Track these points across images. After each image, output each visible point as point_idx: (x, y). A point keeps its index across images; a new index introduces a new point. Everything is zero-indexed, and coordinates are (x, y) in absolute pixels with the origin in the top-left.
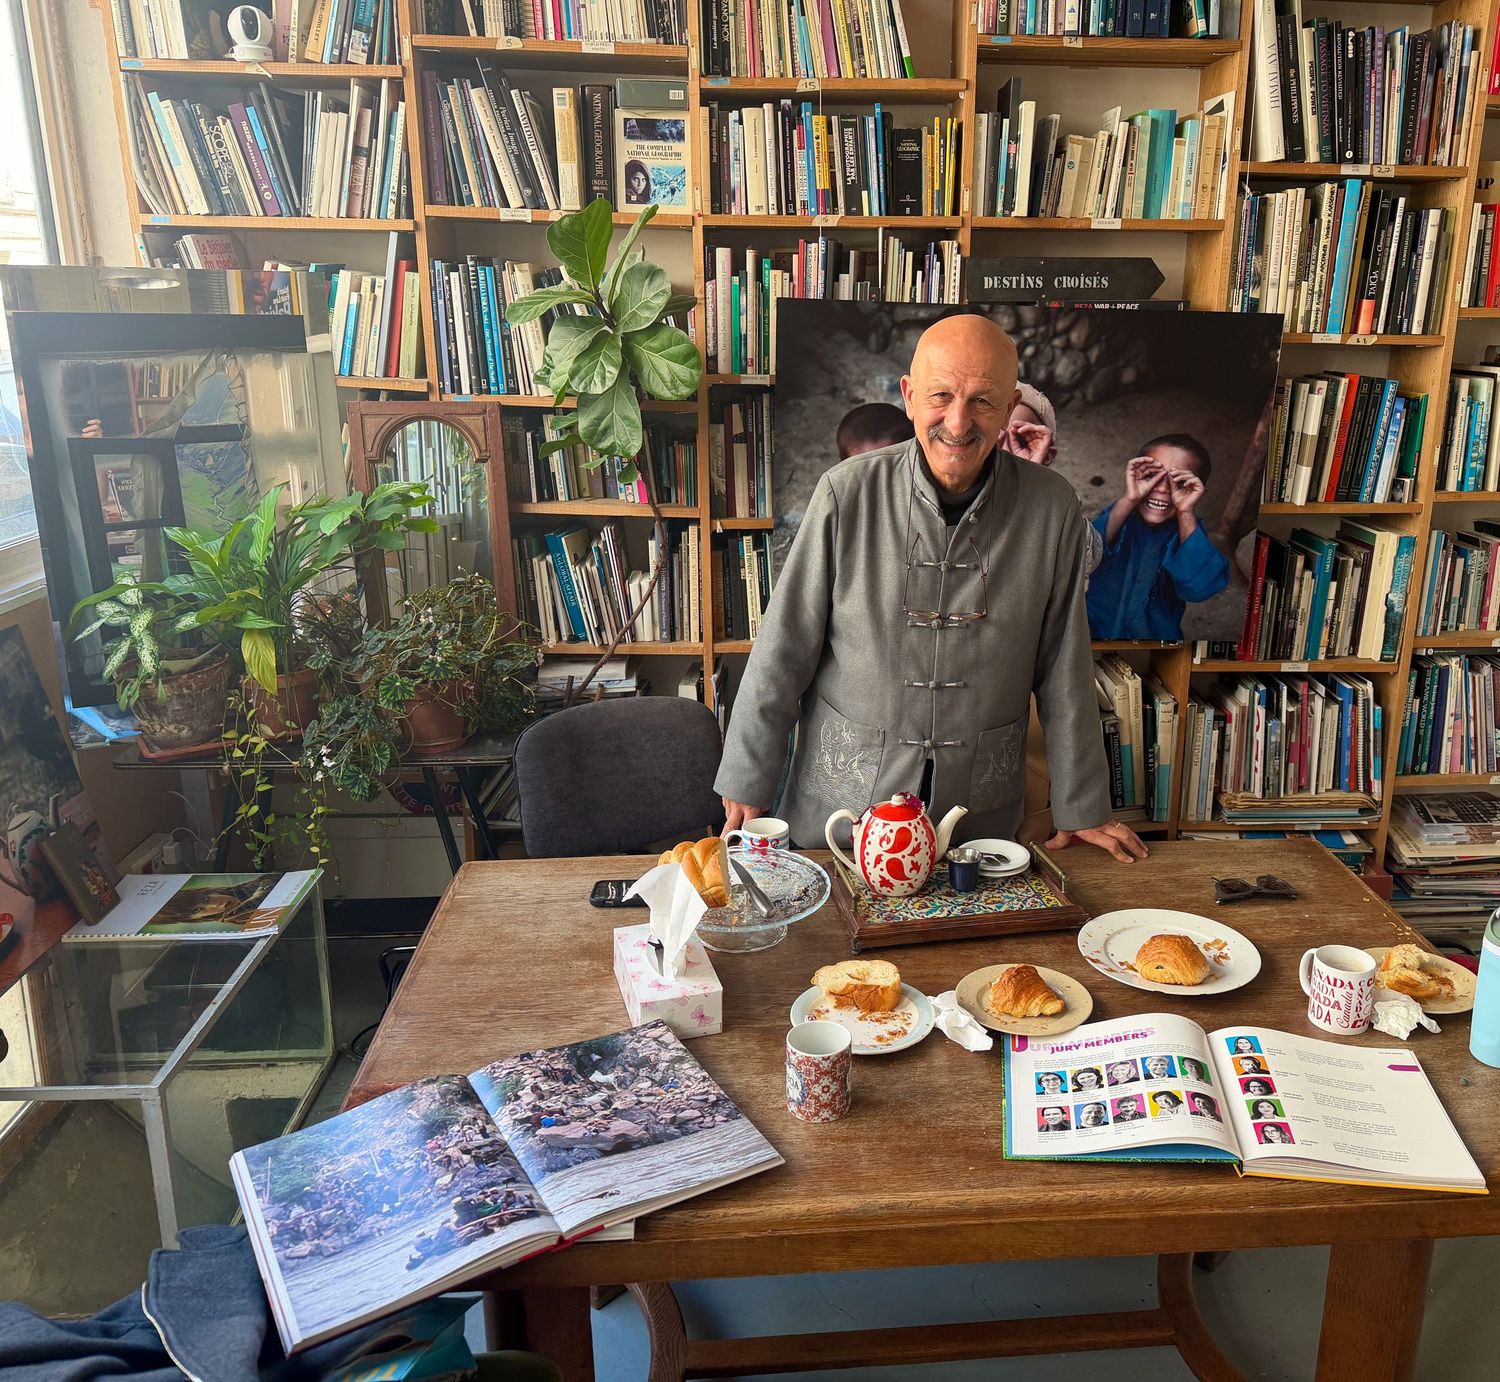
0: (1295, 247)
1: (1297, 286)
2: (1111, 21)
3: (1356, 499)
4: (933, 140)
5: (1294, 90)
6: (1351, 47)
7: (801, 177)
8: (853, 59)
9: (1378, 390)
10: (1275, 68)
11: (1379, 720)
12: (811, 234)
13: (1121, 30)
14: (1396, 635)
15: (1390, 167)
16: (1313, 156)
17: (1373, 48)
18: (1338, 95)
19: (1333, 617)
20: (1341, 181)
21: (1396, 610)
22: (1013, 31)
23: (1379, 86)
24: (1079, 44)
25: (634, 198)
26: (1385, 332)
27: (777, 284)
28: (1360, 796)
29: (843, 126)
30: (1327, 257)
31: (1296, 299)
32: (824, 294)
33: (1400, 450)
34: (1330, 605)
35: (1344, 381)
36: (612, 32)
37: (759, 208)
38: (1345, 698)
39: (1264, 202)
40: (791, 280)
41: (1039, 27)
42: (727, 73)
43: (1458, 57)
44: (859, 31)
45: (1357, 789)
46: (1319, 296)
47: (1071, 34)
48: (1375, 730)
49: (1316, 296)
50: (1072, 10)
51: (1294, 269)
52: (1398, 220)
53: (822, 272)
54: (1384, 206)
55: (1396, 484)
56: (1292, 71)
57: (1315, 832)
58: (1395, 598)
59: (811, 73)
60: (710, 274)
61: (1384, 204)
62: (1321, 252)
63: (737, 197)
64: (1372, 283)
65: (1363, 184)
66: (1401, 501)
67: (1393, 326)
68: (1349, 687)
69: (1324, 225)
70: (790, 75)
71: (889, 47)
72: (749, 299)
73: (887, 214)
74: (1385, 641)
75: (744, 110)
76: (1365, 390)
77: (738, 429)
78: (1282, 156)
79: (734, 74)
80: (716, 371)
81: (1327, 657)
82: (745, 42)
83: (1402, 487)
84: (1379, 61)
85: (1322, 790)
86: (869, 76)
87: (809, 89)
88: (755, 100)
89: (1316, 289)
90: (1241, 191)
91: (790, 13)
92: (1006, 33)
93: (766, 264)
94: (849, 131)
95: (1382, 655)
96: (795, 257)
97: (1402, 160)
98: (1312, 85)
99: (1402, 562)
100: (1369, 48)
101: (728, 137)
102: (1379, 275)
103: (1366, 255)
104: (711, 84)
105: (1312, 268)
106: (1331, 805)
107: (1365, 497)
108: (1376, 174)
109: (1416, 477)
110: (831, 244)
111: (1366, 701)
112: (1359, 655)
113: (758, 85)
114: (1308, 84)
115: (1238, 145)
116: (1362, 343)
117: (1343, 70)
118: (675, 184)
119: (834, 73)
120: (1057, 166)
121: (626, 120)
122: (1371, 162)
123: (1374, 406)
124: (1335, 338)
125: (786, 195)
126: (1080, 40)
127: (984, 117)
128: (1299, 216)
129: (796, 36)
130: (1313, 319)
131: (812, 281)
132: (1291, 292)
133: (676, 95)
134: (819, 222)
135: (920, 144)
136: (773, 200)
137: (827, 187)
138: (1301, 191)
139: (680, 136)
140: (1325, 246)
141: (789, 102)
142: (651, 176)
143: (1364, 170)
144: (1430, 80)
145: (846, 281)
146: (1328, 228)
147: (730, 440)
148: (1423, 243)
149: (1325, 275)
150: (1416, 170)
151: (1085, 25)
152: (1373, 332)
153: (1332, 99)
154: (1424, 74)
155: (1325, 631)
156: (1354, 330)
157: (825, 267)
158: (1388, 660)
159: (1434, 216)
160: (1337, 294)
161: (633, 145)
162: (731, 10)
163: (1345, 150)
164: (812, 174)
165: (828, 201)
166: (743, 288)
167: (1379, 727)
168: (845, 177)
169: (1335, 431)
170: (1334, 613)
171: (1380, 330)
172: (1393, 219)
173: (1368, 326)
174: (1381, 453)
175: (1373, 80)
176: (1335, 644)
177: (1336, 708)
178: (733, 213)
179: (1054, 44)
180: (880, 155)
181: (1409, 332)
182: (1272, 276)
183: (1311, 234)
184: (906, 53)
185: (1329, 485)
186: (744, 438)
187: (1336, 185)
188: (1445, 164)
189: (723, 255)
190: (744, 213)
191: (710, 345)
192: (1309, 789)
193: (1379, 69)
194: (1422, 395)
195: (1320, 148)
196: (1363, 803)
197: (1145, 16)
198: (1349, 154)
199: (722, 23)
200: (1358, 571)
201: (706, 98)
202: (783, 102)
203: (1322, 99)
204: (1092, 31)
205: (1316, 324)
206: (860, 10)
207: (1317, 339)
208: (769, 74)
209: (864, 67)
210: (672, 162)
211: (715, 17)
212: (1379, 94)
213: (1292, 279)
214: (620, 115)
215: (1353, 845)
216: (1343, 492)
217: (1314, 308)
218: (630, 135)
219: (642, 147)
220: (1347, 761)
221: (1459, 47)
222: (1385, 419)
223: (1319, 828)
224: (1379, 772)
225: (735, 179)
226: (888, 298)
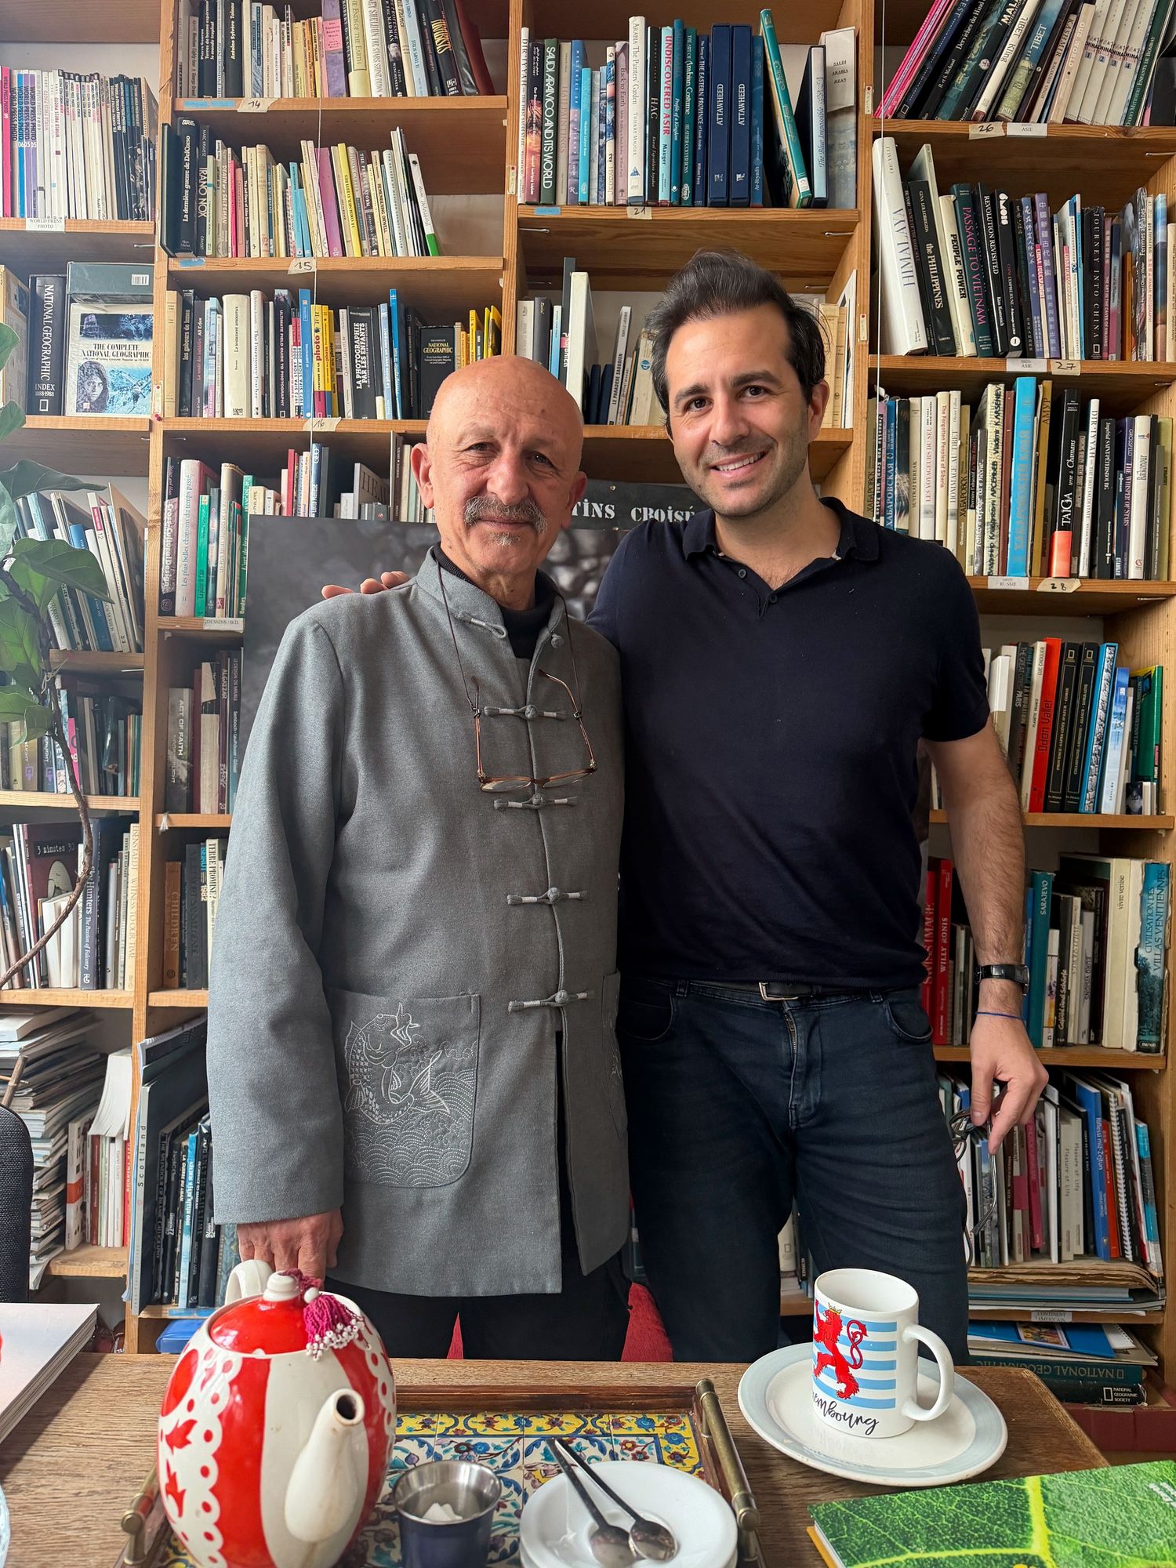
0: (953, 465)
1: (960, 515)
2: (686, 188)
3: (1075, 809)
4: (468, 339)
5: (933, 268)
6: (1004, 212)
7: (295, 377)
8: (361, 238)
9: (1090, 659)
10: (905, 236)
11: (1145, 1144)
12: (301, 442)
13: (701, 197)
14: (1156, 1011)
15: (1073, 361)
16: (966, 346)
17: (1035, 221)
18: (993, 269)
19: (1059, 982)
20: (1008, 381)
21: (1152, 972)
22: (562, 199)
23: (1047, 263)
24: (647, 214)
25: (86, 406)
26: (1091, 576)
27: (258, 500)
28: (1128, 1268)
29: (352, 320)
30: (998, 477)
31: (960, 534)
32: (317, 514)
33: (1131, 746)
34: (1053, 964)
35: (1040, 647)
36: (72, 215)
37: (237, 411)
38: (1093, 1108)
39: (906, 407)
40: (278, 500)
41: (594, 194)
42: (199, 252)
43: (1150, 232)
44: (371, 207)
45: (1123, 1257)
46: (993, 528)
47: (632, 203)
48: (1141, 1160)
49: (987, 528)
50: (636, 173)
51: (953, 493)
52: (1093, 428)
53: (314, 487)
54: (1070, 409)
55: (1132, 790)
56: (929, 247)
57: (1065, 1327)
58: (1149, 955)
59: (308, 252)
60: (172, 489)
61: (1070, 407)
62: (989, 471)
63: (210, 398)
64: (1065, 509)
65: (1039, 382)
66: (1140, 812)
67: (1101, 567)
68: (1093, 1090)
69: (991, 436)
70: (283, 254)
71: (407, 222)
72: (221, 524)
73: (404, 417)
74: (1141, 1022)
75: (225, 298)
76: (1071, 659)
77: (208, 694)
78: (923, 344)
79: (209, 252)
80: (172, 613)
81: (1056, 1044)
82: (225, 217)
83: (1140, 793)
84: (1044, 234)
85: (1066, 1255)
86: (381, 254)
87: (304, 270)
88: (241, 284)
89: (988, 519)
90: (872, 394)
91: (285, 186)
92: (554, 202)
93: (248, 479)
94: (360, 327)
95: (1139, 1042)
96: (285, 472)
97: (1088, 355)
98: (957, 262)
99: (1152, 901)
100: (1028, 219)
101: (203, 330)
102: (1073, 497)
103: (1052, 478)
104: (177, 265)
105: (979, 492)
106: (1084, 1281)
107: (1087, 804)
108: (1055, 371)
109: (1159, 780)
110: (326, 450)
111: (1122, 1113)
112: (1105, 1043)
113: (241, 265)
114: (952, 260)
115: (864, 335)
116: (1059, 590)
117: (996, 238)
118: (139, 390)
119: (337, 252)
120: (628, 366)
121: (84, 316)
122: (1047, 355)
123: (1087, 680)
124: (1021, 583)
125: (276, 398)
126: (649, 210)
127: (529, 306)
128: (954, 426)
129: (291, 213)
130: (987, 558)
131: (303, 500)
132: (952, 523)
133: (139, 279)
134: (313, 424)
135: (452, 345)
136: (257, 403)
137: (328, 388)
138: (956, 395)
139: (148, 334)
140: (994, 464)
141: (285, 292)
142: (110, 380)
143: (1038, 366)
144: (1116, 264)
145: (349, 505)
146: (997, 440)
147: (197, 709)
148: (1130, 460)
149: (997, 503)
150: (1111, 365)
151: (652, 189)
152: (1073, 575)
153: (986, 280)
154: (1107, 256)
155: (1049, 1003)
156: (1047, 572)
157: (318, 481)
158: (1148, 1050)
159: (1142, 424)
160: (1019, 525)
161: (90, 344)
162: (210, 181)
163: (1006, 336)
164: (307, 372)
165: (329, 403)
166: (214, 510)
167: (1147, 1156)
168: (354, 380)
169: (1034, 713)
170: (1060, 976)
171: (1084, 571)
172: (1084, 427)
173: (1066, 565)
174: (1104, 742)
175: (1037, 256)
176: (1066, 1024)
177: (1076, 1123)
178: (205, 416)
179: (615, 214)
180: (396, 351)
181: (1124, 575)
182: (924, 500)
183: (974, 453)
184: (429, 230)
185: (1034, 789)
186: (215, 707)
187: (1002, 386)
188: (1150, 359)
189: (189, 469)
190: (218, 415)
191: (166, 579)
192: (1048, 1254)
193: (1045, 244)
194: (1153, 669)
195: (975, 336)
196: (1135, 1280)
197: (729, 178)
198: (1015, 341)
199: (197, 195)
200: (1090, 917)
201: (176, 281)
202: (277, 292)
203: (972, 280)
204: (663, 195)
205: (991, 565)
206: (372, 182)
207: (995, 583)
208: (255, 253)
209: (376, 248)
210: (137, 364)
211: (187, 186)
212: (1048, 273)
213: (953, 506)
214: (77, 310)
215: (1125, 1351)
216: (1055, 799)
217: (987, 543)
218: (86, 333)
219: (102, 346)
220: (1102, 1210)
221: (1150, 220)
222: (1103, 695)
223: (1068, 1319)
224: (1154, 1228)
225: (209, 377)
226: (403, 519)
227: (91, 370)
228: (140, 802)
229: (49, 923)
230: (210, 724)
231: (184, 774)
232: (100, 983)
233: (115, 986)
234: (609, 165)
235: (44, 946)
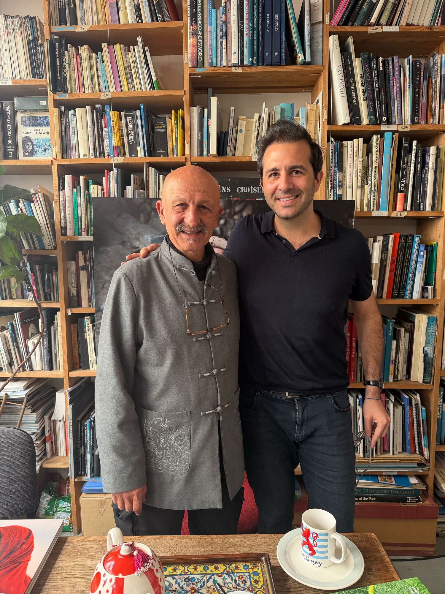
0: (360, 168)
1: (362, 187)
2: (255, 58)
3: (403, 297)
4: (171, 122)
5: (353, 89)
6: (381, 65)
7: (106, 140)
8: (128, 83)
9: (410, 241)
10: (342, 77)
11: (424, 415)
12: (110, 167)
13: (261, 62)
14: (430, 369)
15: (407, 125)
16: (365, 121)
17: (393, 67)
18: (376, 89)
19: (395, 359)
20: (382, 134)
21: (429, 355)
22: (206, 65)
23: (398, 85)
24: (240, 70)
25: (27, 154)
26: (411, 210)
27: (95, 191)
28: (417, 456)
29: (126, 116)
30: (377, 172)
31: (362, 195)
32: (118, 195)
33: (425, 272)
34: (393, 353)
35: (392, 236)
36: (14, 76)
37: (85, 155)
38: (406, 403)
39: (342, 146)
40: (102, 189)
41: (219, 62)
42: (65, 92)
43: (439, 70)
44: (131, 70)
45: (415, 452)
46: (374, 192)
47: (234, 65)
48: (423, 420)
49: (372, 192)
50: (235, 53)
51: (360, 179)
52: (414, 152)
53: (116, 185)
54: (405, 145)
55: (424, 289)
56: (351, 80)
57: (394, 476)
58: (428, 349)
59: (107, 90)
60: (62, 187)
61: (405, 144)
62: (374, 170)
63: (74, 150)
64: (402, 185)
65: (393, 134)
66: (427, 298)
67: (415, 207)
68: (407, 397)
69: (374, 156)
70: (98, 91)
71: (146, 76)
72: (81, 200)
73: (149, 156)
74: (424, 373)
75: (76, 109)
76: (403, 241)
77: (82, 263)
78: (348, 121)
79: (69, 91)
80: (66, 235)
81: (394, 381)
82: (75, 76)
83: (427, 291)
84: (397, 73)
85: (395, 452)
86: (136, 90)
87: (106, 97)
88: (82, 104)
89: (373, 189)
90: (328, 140)
91: (97, 62)
92: (203, 66)
93: (90, 182)
94: (129, 119)
95: (424, 380)
96: (104, 179)
97: (413, 122)
98: (362, 86)
99: (430, 330)
100: (391, 67)
101: (69, 122)
102: (405, 180)
103: (397, 171)
104: (57, 97)
105: (370, 178)
106: (401, 461)
107: (407, 295)
108: (400, 129)
109: (435, 285)
110: (119, 170)
111: (417, 405)
112: (411, 379)
113: (82, 96)
114: (360, 85)
115: (326, 117)
116: (399, 216)
117: (378, 76)
118: (46, 147)
119: (119, 90)
120: (234, 131)
121: (22, 117)
122: (397, 123)
123: (409, 249)
124: (385, 214)
125: (99, 149)
126: (240, 68)
127: (195, 108)
128: (360, 152)
129: (100, 73)
130: (372, 204)
131: (112, 190)
132: (359, 191)
133: (43, 103)
134: (114, 160)
135: (166, 124)
136: (92, 151)
137: (119, 145)
138: (361, 140)
139: (48, 124)
140: (375, 167)
141: (99, 106)
142: (35, 143)
143: (393, 127)
144: (425, 83)
145: (129, 192)
146: (377, 157)
147: (78, 269)
148: (428, 164)
149: (376, 183)
150: (422, 126)
151: (242, 60)
152: (405, 210)
153: (374, 93)
154: (422, 80)
155: (392, 367)
156: (395, 209)
157: (117, 183)
158: (427, 383)
159: (433, 150)
160: (384, 191)
161: (26, 129)
162: (67, 62)
163: (381, 117)
164: (110, 138)
165: (119, 151)
166: (79, 194)
167: (425, 419)
168: (128, 140)
169: (389, 261)
170: (396, 357)
171: (409, 209)
172: (411, 152)
173: (402, 206)
174: (414, 273)
175: (394, 82)
176: (398, 374)
177: (400, 408)
178: (72, 158)
179: (227, 70)
180: (144, 129)
181: (424, 210)
182: (348, 182)
183: (368, 163)
184: (154, 79)
185: (388, 290)
186: (84, 268)
187: (379, 136)
188: (437, 123)
189: (68, 178)
190: (77, 157)
191: (63, 222)
192: (389, 451)
193: (397, 77)
194: (434, 243)
195: (369, 117)
196: (419, 461)
197: (272, 54)
198: (384, 119)
199: (62, 68)
200: (407, 335)
201: (57, 104)
202: (96, 106)
203: (368, 93)
204: (246, 62)
205: (374, 207)
206: (131, 59)
207: (375, 214)
208: (87, 91)
209: (134, 87)
210: (44, 137)
211: (58, 64)
212: (398, 89)
213: (359, 184)
214: (19, 116)
215: (415, 484)
216: (396, 293)
217: (372, 198)
218: (25, 125)
219: (30, 130)
220: (408, 437)
221: (439, 65)
222: (415, 255)
223: (396, 474)
224: (426, 443)
225: (73, 142)
226: (150, 197)
227: (27, 140)
228: (59, 304)
229: (31, 348)
230: (83, 274)
231: (75, 293)
232: (51, 368)
233: (56, 369)
234: (224, 50)
235: (30, 357)
